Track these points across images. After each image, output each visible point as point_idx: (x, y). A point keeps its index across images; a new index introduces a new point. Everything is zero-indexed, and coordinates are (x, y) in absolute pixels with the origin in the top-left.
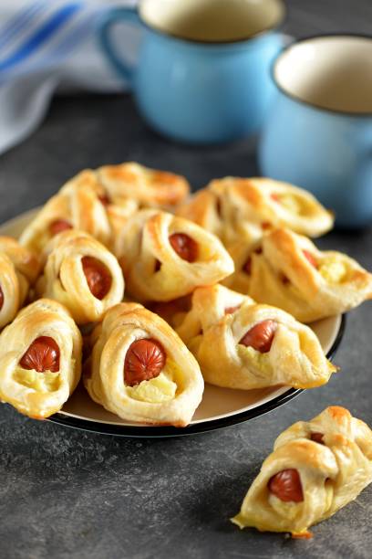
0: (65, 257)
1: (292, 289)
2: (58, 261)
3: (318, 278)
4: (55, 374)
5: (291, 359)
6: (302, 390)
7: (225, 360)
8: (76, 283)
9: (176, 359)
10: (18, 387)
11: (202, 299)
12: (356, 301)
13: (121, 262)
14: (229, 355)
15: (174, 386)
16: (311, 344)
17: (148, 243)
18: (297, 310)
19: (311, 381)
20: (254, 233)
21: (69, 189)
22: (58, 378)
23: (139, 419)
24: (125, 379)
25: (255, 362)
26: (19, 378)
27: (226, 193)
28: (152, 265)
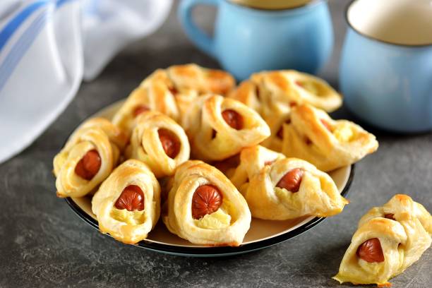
0: (146, 131)
1: (313, 147)
2: (140, 133)
3: (332, 139)
4: (141, 212)
5: (314, 196)
6: (324, 218)
7: (265, 198)
8: (154, 148)
9: (230, 198)
10: (115, 222)
11: (248, 156)
12: (361, 154)
13: (187, 132)
14: (269, 195)
15: (229, 218)
16: (329, 185)
17: (206, 118)
18: (319, 163)
19: (329, 211)
20: (284, 109)
21: (147, 84)
22: (143, 215)
23: (205, 242)
24: (193, 214)
25: (288, 199)
26: (115, 216)
27: (263, 81)
28: (210, 133)
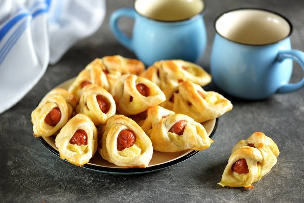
0: (89, 96)
1: (193, 108)
2: (85, 98)
3: (204, 102)
4: (86, 146)
5: (192, 138)
6: (198, 151)
7: (162, 139)
8: (94, 107)
9: (140, 138)
10: (69, 152)
11: (152, 112)
12: (222, 112)
13: (114, 98)
14: (164, 137)
15: (140, 150)
16: (202, 131)
17: (126, 88)
18: (196, 117)
19: (201, 147)
20: (175, 84)
21: (90, 67)
22: (87, 148)
23: (125, 165)
24: (118, 148)
25: (176, 140)
26: (69, 148)
27: (162, 67)
28: (129, 99)
